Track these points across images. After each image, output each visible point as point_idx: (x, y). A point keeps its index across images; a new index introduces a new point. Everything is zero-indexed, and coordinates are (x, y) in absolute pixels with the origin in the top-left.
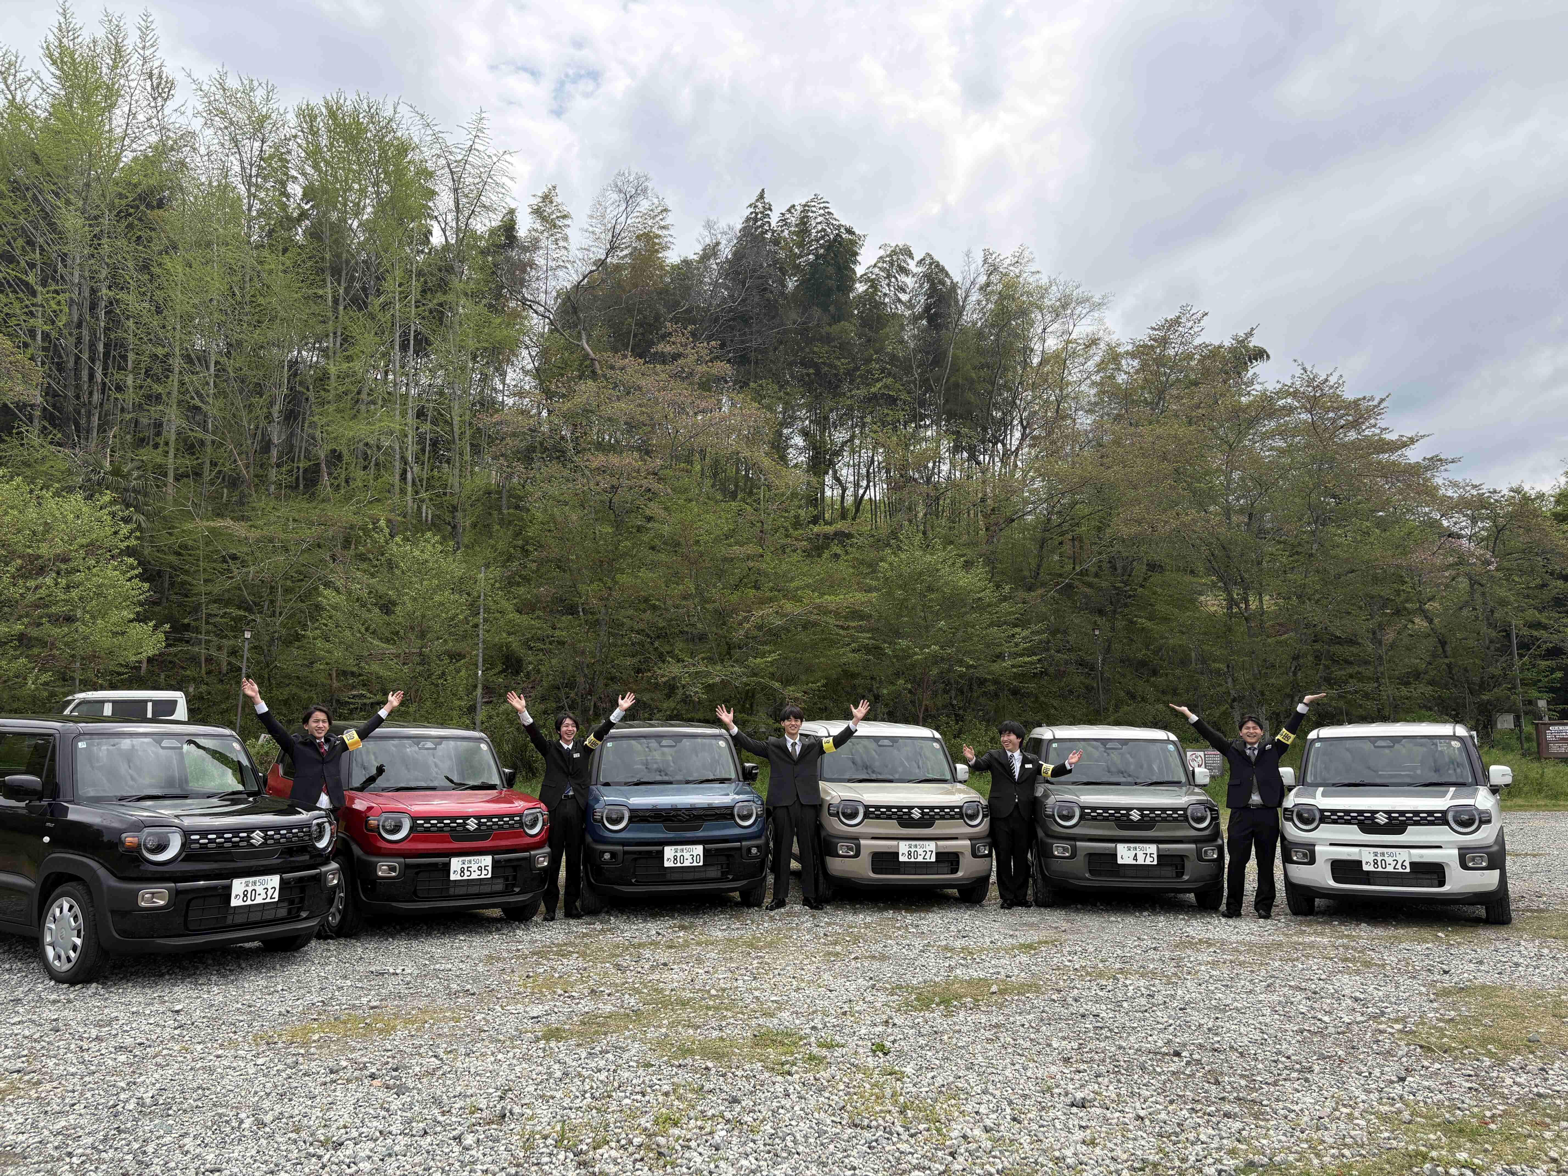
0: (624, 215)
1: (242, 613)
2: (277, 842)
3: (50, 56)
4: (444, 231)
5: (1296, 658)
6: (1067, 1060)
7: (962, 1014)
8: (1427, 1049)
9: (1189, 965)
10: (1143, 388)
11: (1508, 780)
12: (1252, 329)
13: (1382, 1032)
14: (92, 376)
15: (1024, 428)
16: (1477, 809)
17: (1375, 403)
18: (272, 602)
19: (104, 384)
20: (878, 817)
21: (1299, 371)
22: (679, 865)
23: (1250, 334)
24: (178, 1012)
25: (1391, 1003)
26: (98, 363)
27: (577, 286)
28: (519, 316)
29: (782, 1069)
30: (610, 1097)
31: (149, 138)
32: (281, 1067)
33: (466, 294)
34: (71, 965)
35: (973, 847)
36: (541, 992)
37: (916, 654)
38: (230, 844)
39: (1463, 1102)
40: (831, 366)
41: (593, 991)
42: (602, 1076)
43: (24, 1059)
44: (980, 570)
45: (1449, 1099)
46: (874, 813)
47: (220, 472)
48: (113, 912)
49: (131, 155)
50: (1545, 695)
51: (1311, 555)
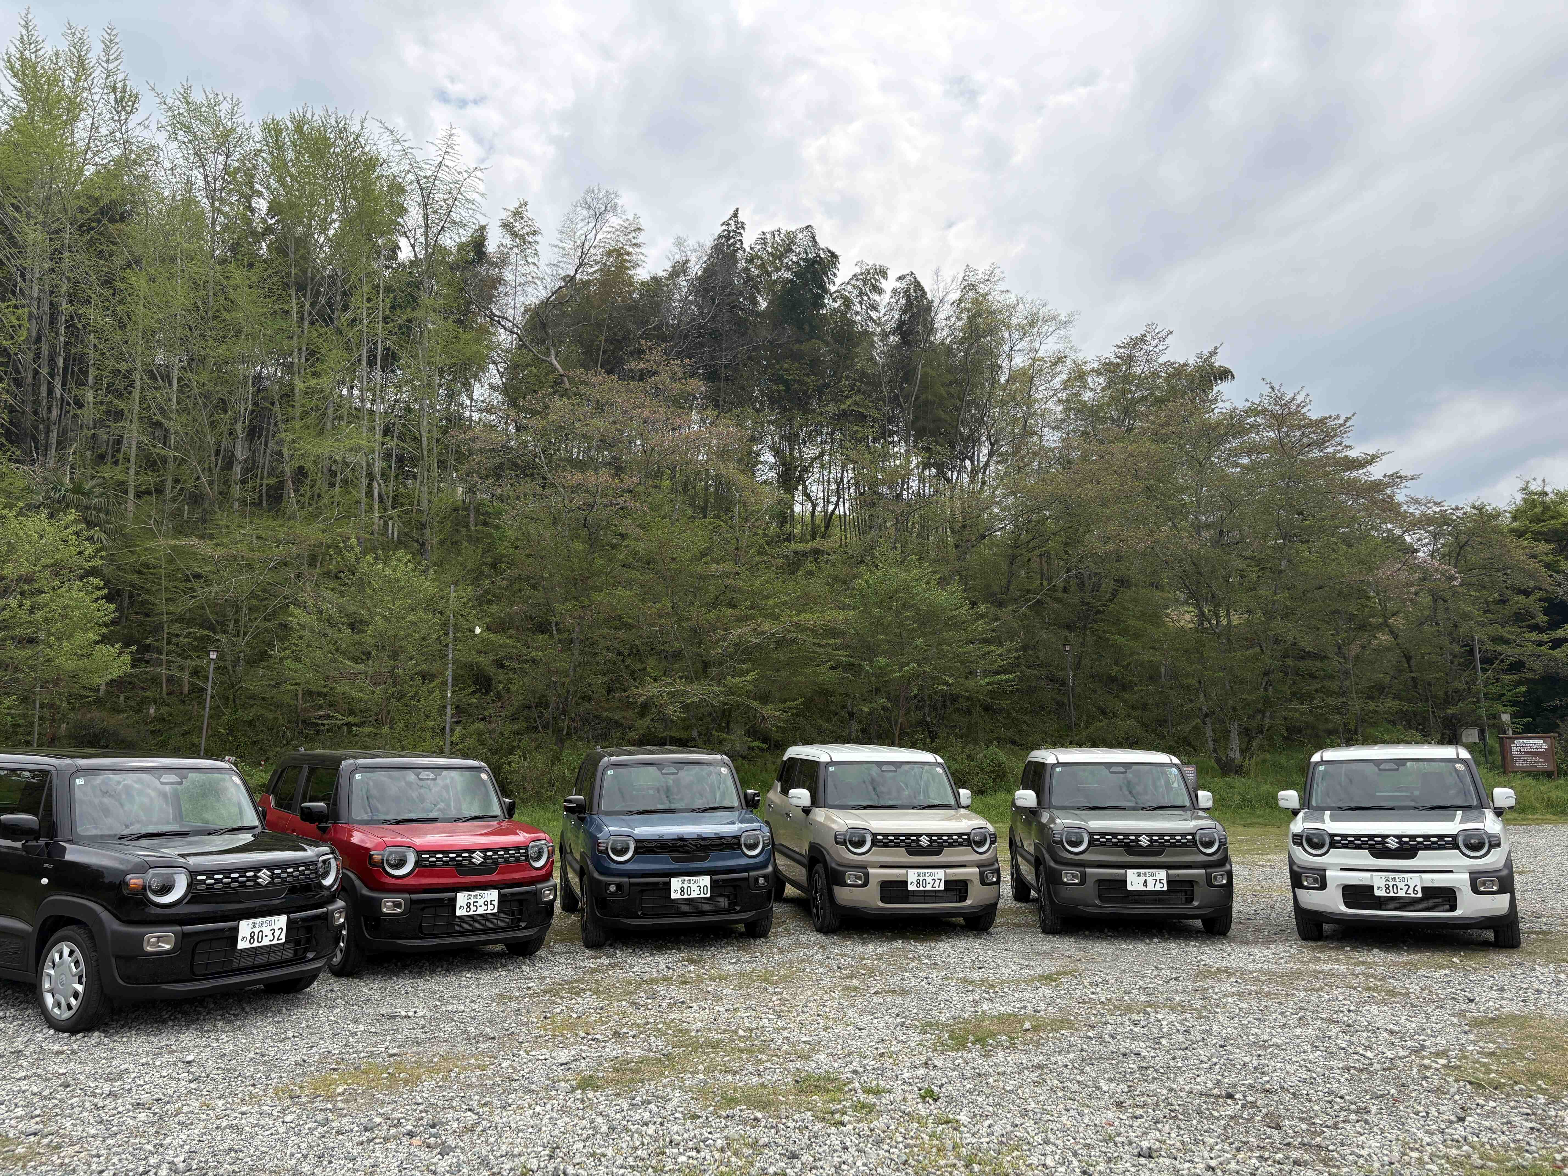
0: (594, 232)
1: (206, 632)
2: (284, 880)
3: (12, 68)
4: (413, 246)
5: (1266, 674)
6: (1119, 1105)
7: (1001, 1054)
8: (1477, 1085)
9: (1215, 997)
10: (1109, 405)
11: (1512, 802)
12: (1216, 348)
13: (1427, 1068)
14: (50, 392)
15: (992, 445)
16: (1486, 833)
17: (1341, 421)
18: (237, 621)
19: (62, 399)
20: (886, 845)
21: (1266, 390)
22: (686, 896)
23: (1214, 353)
24: (189, 1062)
25: (1427, 1035)
26: (57, 378)
27: (545, 303)
28: (487, 332)
29: (835, 1121)
30: (663, 1153)
31: (112, 152)
32: (312, 1125)
33: (435, 311)
34: (71, 1013)
35: (982, 874)
36: (563, 1035)
37: (894, 671)
38: (236, 885)
39: (1528, 1143)
40: (800, 382)
41: (616, 1034)
42: (651, 1130)
43: (38, 1119)
44: (955, 587)
45: (1514, 1141)
46: (883, 841)
47: (182, 489)
48: (117, 957)
49: (92, 169)
50: (1509, 709)
51: (1280, 572)
